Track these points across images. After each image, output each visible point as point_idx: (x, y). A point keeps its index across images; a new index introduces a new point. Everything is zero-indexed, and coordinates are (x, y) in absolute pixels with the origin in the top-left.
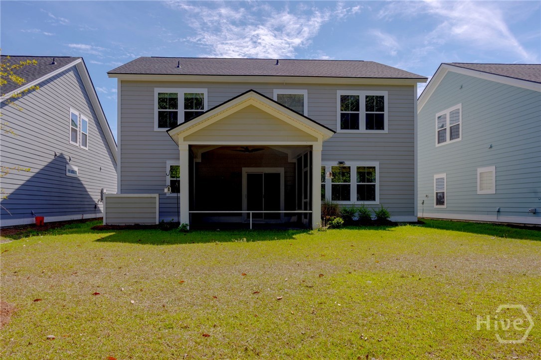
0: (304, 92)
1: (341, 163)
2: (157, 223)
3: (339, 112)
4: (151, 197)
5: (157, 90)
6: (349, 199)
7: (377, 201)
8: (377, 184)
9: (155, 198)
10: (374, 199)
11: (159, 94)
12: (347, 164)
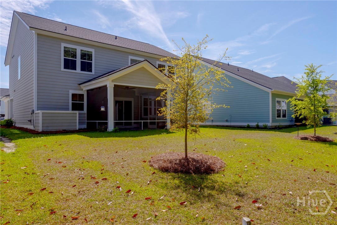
2: (77, 129)
4: (74, 113)
5: (63, 45)
9: (76, 113)
11: (65, 47)
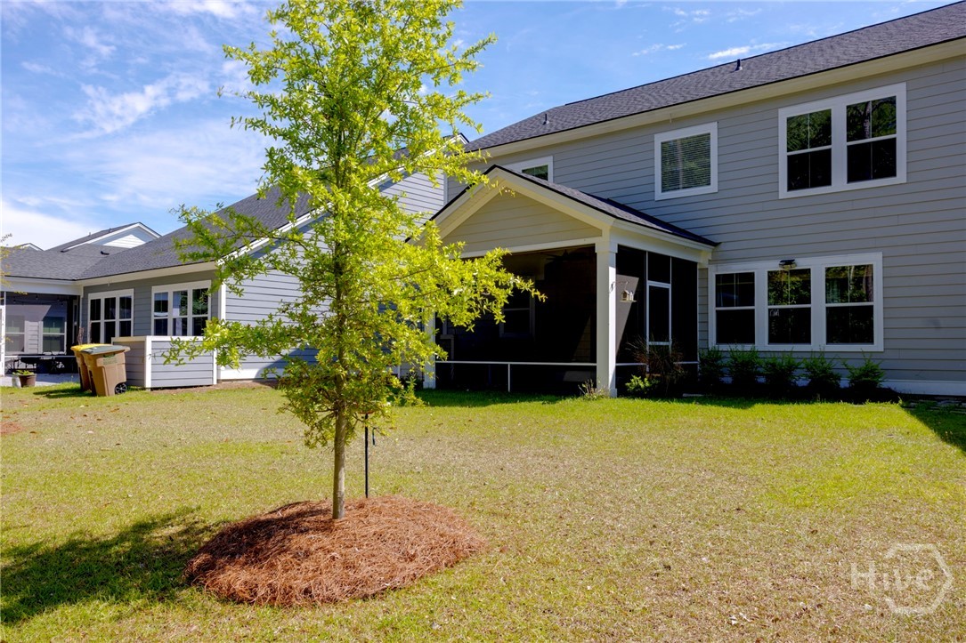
0: (711, 129)
1: (790, 262)
3: (783, 155)
6: (807, 340)
7: (878, 344)
8: (877, 303)
10: (870, 340)
12: (801, 264)
